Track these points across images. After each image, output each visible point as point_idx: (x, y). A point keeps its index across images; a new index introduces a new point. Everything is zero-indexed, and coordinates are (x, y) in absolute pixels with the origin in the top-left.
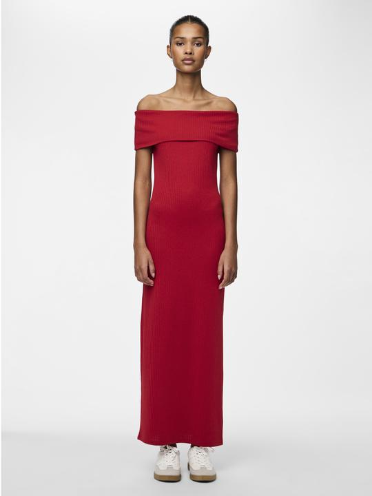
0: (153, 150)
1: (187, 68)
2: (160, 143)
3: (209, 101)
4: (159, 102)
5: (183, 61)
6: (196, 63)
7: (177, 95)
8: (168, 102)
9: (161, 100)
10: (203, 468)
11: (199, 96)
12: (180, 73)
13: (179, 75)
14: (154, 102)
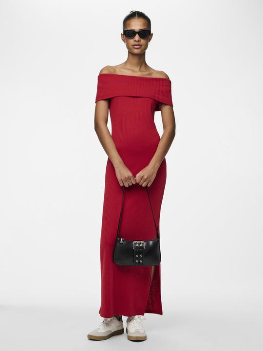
0: (110, 101)
1: (136, 51)
2: (115, 97)
4: (115, 71)
5: (133, 46)
6: (142, 47)
7: (128, 66)
9: (117, 69)
10: (137, 331)
11: (143, 68)
12: (131, 53)
13: (130, 55)
14: (112, 70)
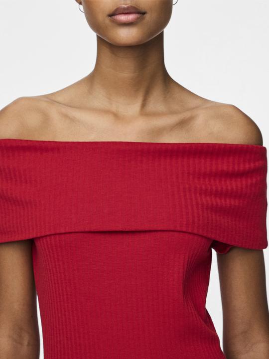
1: (126, 35)
3: (187, 115)
4: (46, 119)
5: (111, 15)
7: (100, 99)
8: (73, 120)
9: (54, 113)
11: (156, 103)
14: (33, 120)
